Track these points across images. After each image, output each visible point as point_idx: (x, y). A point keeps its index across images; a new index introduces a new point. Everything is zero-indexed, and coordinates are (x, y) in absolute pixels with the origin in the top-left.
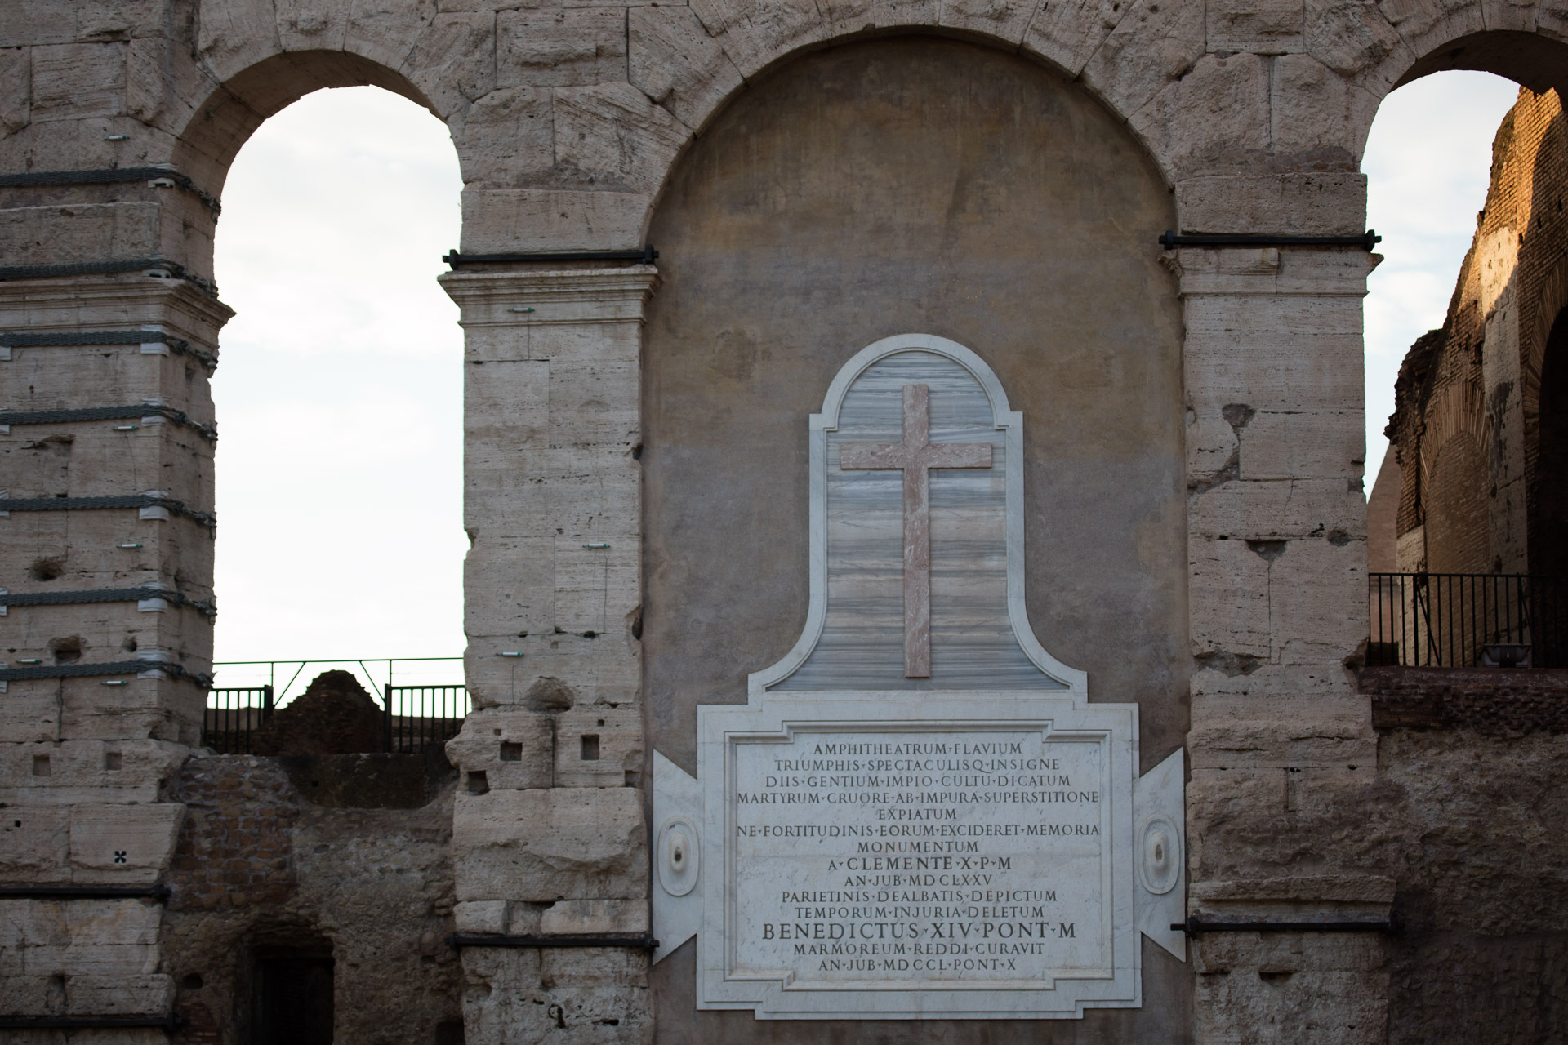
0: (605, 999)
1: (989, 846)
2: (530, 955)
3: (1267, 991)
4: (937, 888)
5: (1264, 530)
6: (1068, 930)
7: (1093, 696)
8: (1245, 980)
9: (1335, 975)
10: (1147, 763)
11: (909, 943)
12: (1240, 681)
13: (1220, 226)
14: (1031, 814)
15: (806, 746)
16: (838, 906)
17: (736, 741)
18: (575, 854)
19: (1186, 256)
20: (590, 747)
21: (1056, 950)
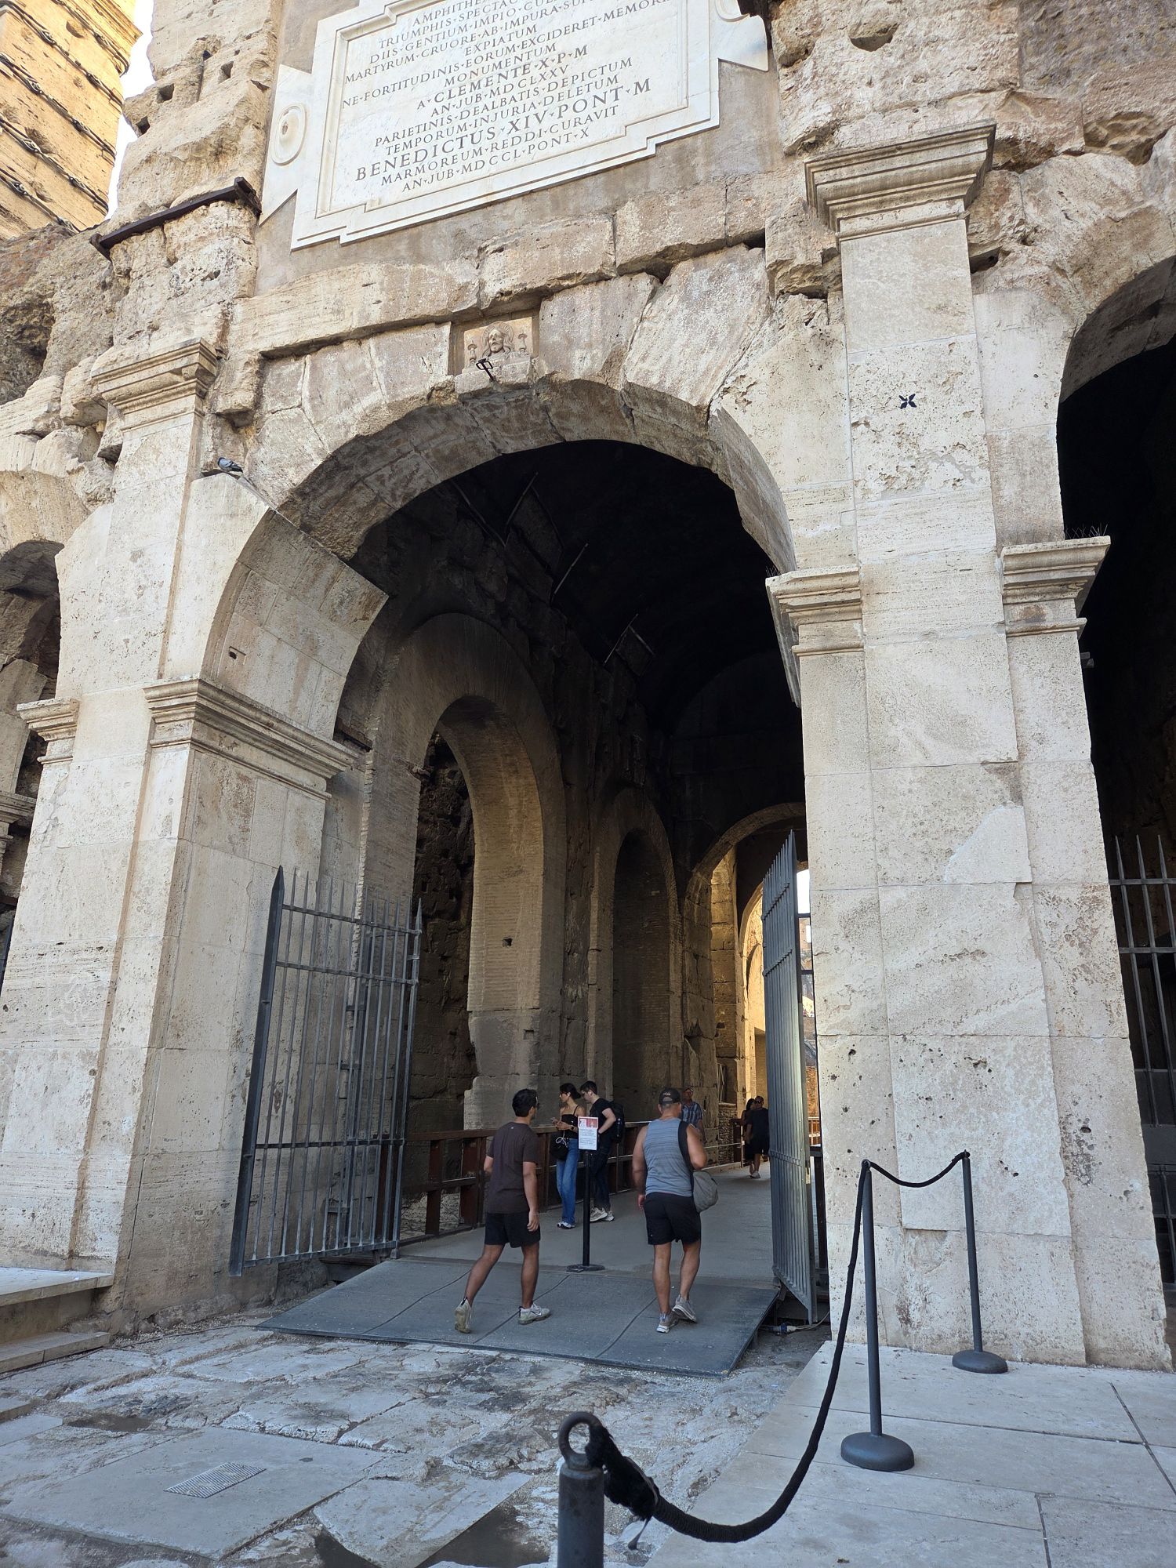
1: (567, 42)
2: (156, 234)
3: (862, 52)
4: (516, 92)
9: (944, 18)
11: (486, 144)
15: (406, 21)
16: (422, 135)
18: (196, 137)
20: (227, 71)
21: (631, 106)
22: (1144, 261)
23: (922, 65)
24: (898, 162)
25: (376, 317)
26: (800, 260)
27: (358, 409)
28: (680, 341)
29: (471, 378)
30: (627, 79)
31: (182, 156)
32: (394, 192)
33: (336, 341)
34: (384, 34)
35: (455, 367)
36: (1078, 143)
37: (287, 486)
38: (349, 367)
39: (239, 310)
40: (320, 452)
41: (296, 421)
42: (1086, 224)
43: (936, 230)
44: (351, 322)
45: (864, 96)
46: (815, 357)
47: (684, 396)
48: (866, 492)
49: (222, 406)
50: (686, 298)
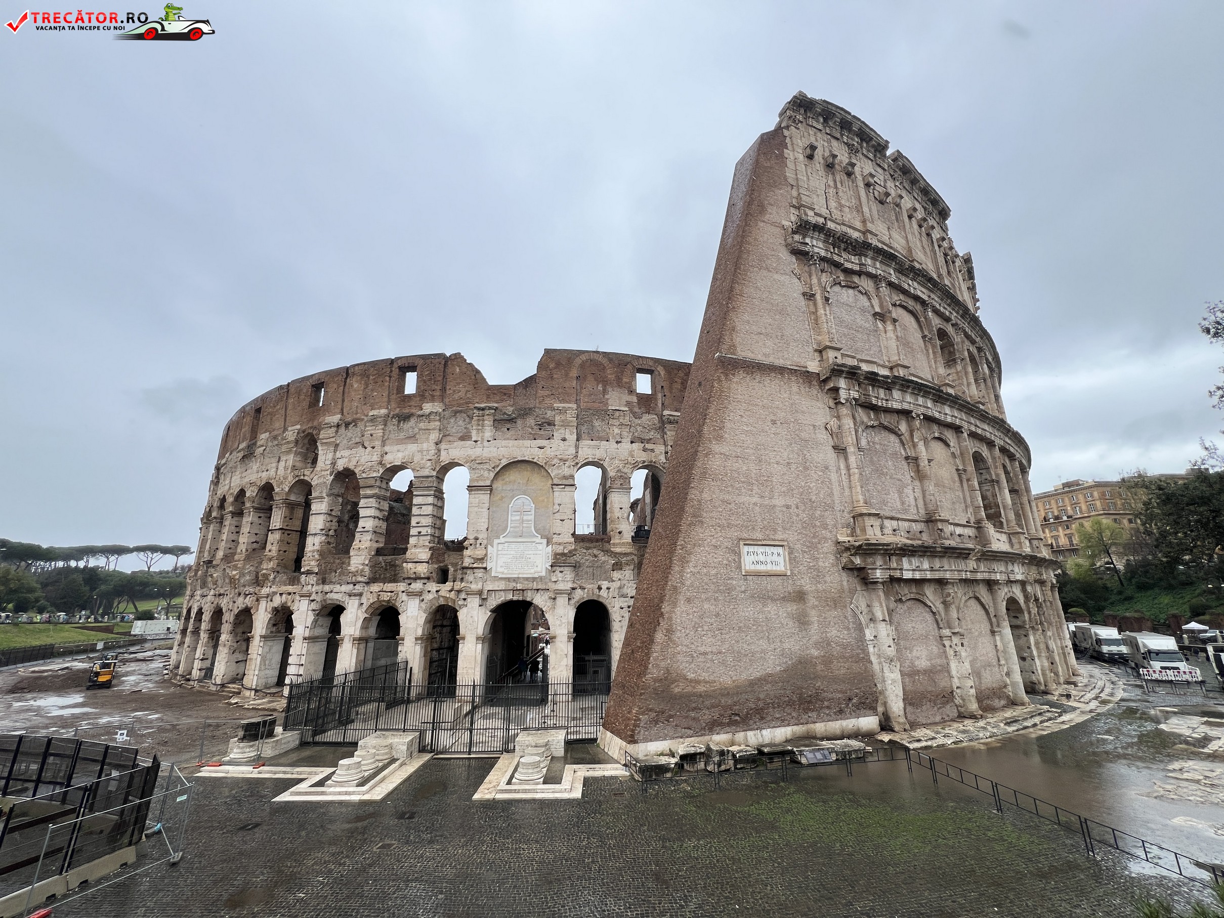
0: (480, 575)
5: (562, 518)
6: (537, 567)
7: (541, 538)
8: (557, 572)
10: (547, 546)
12: (558, 536)
13: (558, 483)
14: (534, 552)
17: (499, 543)
19: (554, 486)
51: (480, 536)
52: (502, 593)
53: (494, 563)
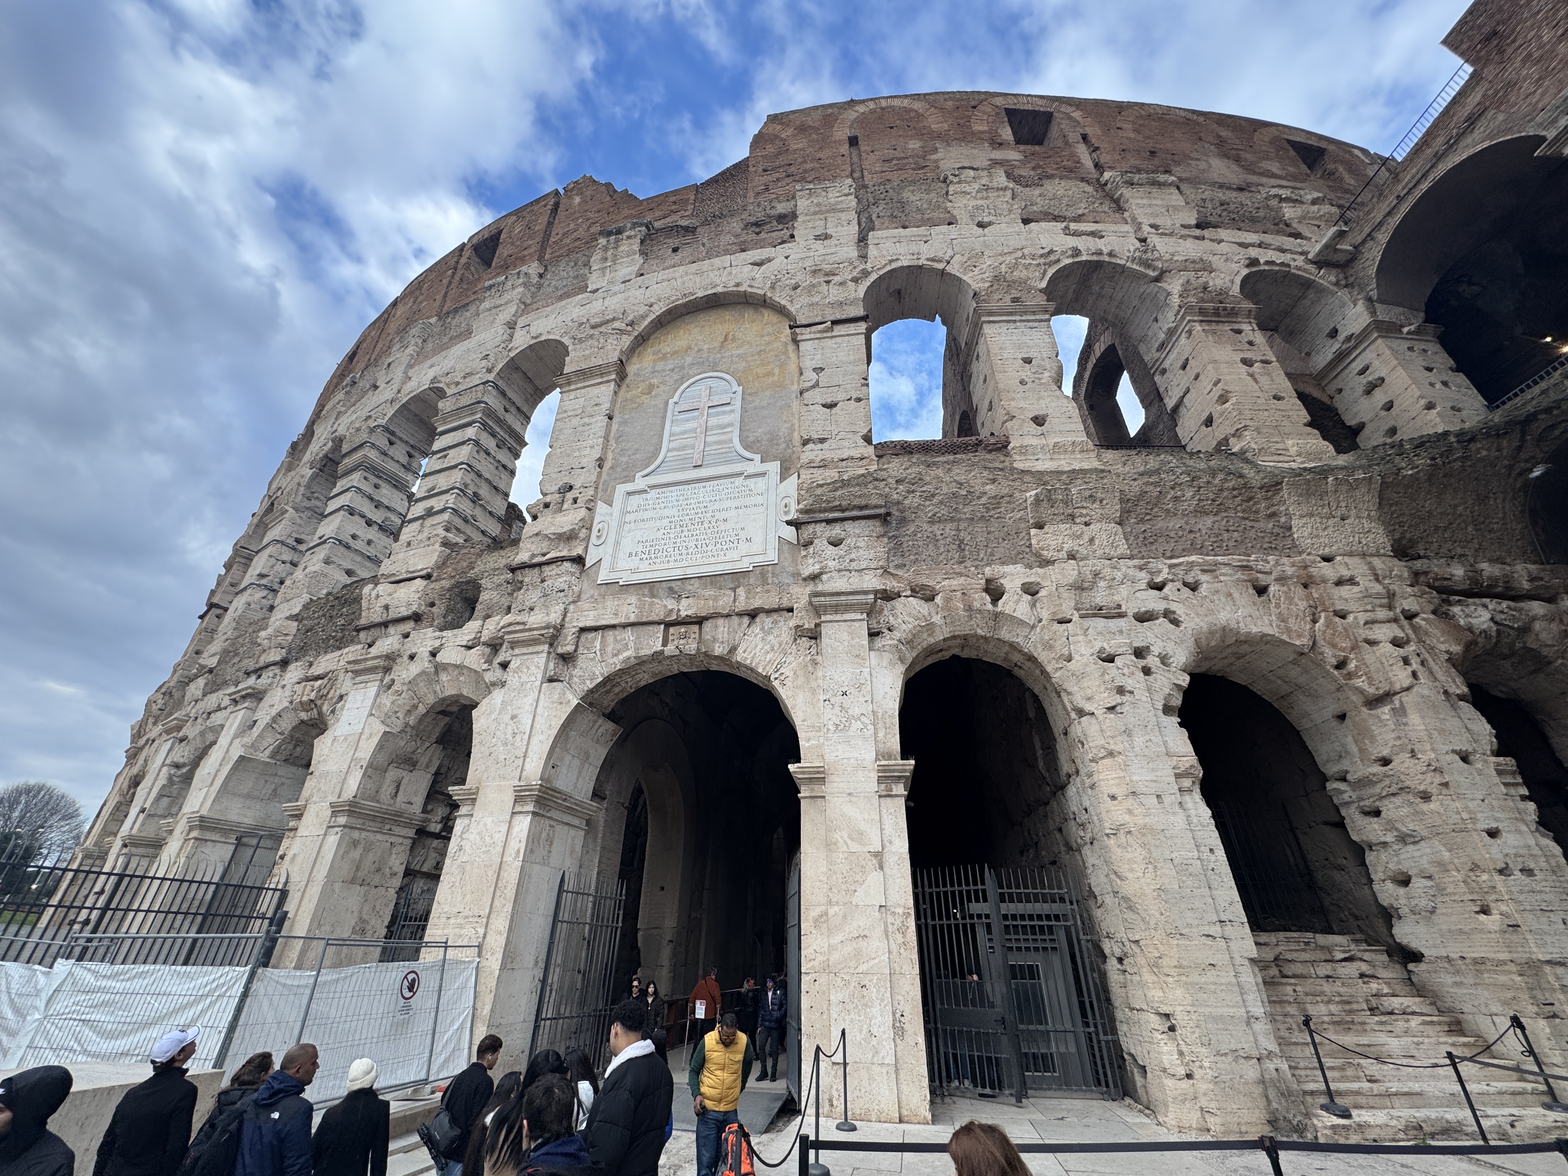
0: (560, 582)
1: (718, 515)
2: (536, 570)
3: (831, 547)
4: (698, 532)
5: (829, 401)
6: (748, 540)
7: (762, 461)
8: (821, 544)
9: (861, 539)
10: (783, 478)
11: (684, 552)
12: (820, 446)
13: (810, 321)
14: (737, 503)
15: (653, 493)
16: (658, 543)
17: (629, 494)
18: (560, 531)
19: (798, 330)
20: (575, 501)
21: (744, 548)
22: (932, 640)
23: (853, 556)
24: (843, 598)
25: (633, 619)
26: (806, 626)
27: (621, 657)
28: (759, 647)
29: (670, 650)
30: (743, 535)
31: (553, 537)
32: (644, 566)
33: (613, 627)
34: (644, 496)
35: (665, 643)
36: (909, 593)
37: (586, 689)
38: (618, 638)
39: (571, 607)
40: (602, 675)
41: (593, 659)
42: (910, 626)
43: (856, 624)
44: (622, 620)
45: (831, 564)
46: (810, 669)
47: (760, 670)
48: (828, 730)
49: (560, 650)
50: (762, 629)
51: (577, 484)
52: (629, 635)
53: (609, 548)
